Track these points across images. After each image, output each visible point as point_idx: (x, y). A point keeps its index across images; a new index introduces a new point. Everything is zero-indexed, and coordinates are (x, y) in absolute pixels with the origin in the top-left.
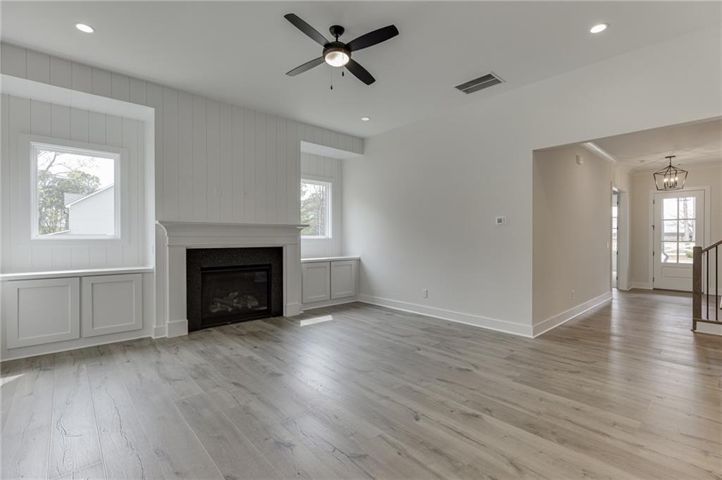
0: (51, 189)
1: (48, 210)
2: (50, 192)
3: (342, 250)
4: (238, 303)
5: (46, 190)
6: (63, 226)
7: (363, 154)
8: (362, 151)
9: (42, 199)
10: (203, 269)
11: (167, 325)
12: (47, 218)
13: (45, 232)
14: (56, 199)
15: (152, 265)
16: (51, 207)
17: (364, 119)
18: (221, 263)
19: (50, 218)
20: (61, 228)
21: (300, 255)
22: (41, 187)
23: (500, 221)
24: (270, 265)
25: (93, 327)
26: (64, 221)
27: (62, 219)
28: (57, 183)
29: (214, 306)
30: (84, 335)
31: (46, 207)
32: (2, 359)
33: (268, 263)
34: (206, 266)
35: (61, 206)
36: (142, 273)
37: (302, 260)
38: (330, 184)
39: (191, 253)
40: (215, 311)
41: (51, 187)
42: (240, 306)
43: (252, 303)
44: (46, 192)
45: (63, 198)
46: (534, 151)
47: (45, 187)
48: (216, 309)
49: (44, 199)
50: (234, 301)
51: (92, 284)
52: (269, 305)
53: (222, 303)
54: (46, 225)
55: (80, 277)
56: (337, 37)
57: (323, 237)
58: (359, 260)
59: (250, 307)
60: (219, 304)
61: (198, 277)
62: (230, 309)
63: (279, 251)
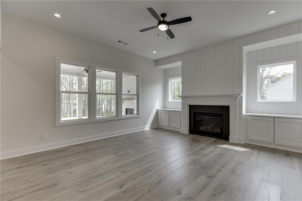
4: (210, 129)
10: (194, 113)
33: (221, 113)
39: (191, 107)
40: (201, 129)
42: (211, 131)
56: (164, 18)
59: (215, 132)
60: (203, 127)
61: (192, 115)
62: (206, 130)
63: (228, 108)
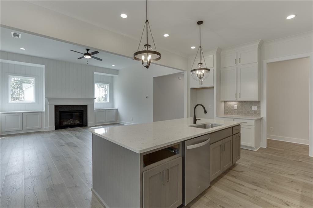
0: (17, 81)
1: (16, 90)
2: (17, 82)
3: (113, 106)
4: (72, 122)
5: (15, 82)
6: (23, 97)
7: (118, 75)
8: (118, 74)
9: (13, 86)
10: (60, 111)
11: (48, 128)
12: (15, 94)
13: (14, 100)
14: (19, 86)
15: (44, 110)
16: (17, 89)
17: (113, 65)
18: (66, 109)
19: (17, 93)
20: (21, 98)
21: (94, 108)
22: (13, 80)
23: (147, 97)
24: (83, 111)
25: (26, 127)
26: (23, 95)
27: (22, 94)
28: (20, 78)
29: (64, 123)
30: (23, 129)
31: (15, 89)
32: (1, 134)
33: (82, 110)
34: (61, 110)
35: (21, 88)
36: (41, 112)
37: (95, 109)
38: (108, 85)
39: (56, 107)
40: (64, 124)
41: (17, 80)
43: (78, 122)
44: (15, 83)
45: (22, 85)
46: (153, 78)
47: (15, 81)
48: (65, 123)
49: (14, 85)
50: (71, 122)
51: (26, 115)
52: (83, 123)
53: (67, 122)
54: (15, 97)
55: (23, 113)
56: (88, 51)
57: (106, 102)
58: (117, 109)
59: (76, 123)
60: (66, 122)
61: (58, 114)
62: (69, 124)
63: (86, 106)
